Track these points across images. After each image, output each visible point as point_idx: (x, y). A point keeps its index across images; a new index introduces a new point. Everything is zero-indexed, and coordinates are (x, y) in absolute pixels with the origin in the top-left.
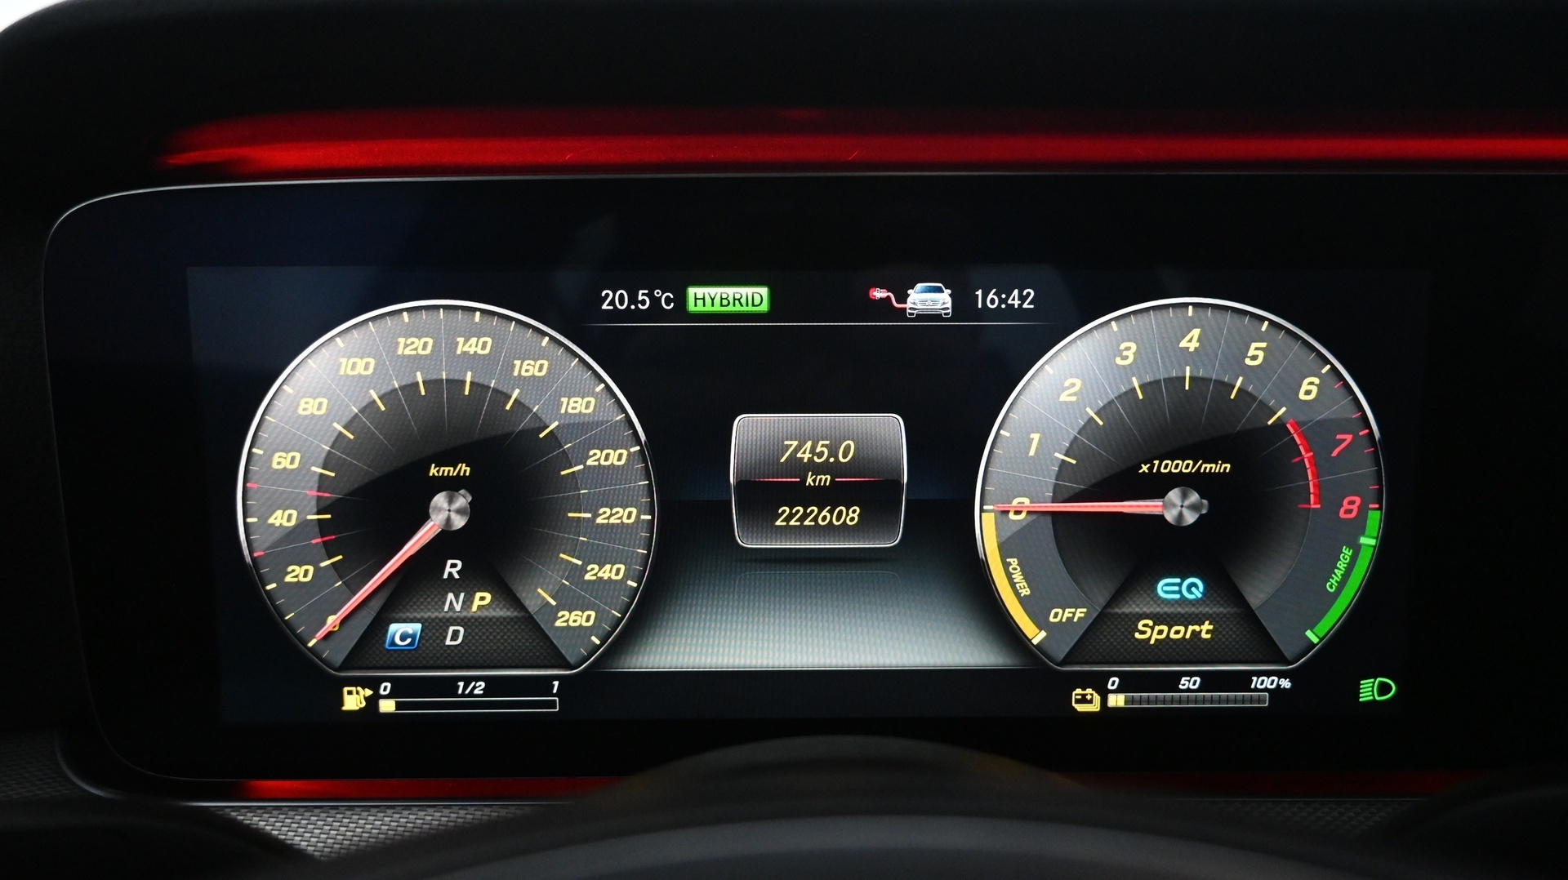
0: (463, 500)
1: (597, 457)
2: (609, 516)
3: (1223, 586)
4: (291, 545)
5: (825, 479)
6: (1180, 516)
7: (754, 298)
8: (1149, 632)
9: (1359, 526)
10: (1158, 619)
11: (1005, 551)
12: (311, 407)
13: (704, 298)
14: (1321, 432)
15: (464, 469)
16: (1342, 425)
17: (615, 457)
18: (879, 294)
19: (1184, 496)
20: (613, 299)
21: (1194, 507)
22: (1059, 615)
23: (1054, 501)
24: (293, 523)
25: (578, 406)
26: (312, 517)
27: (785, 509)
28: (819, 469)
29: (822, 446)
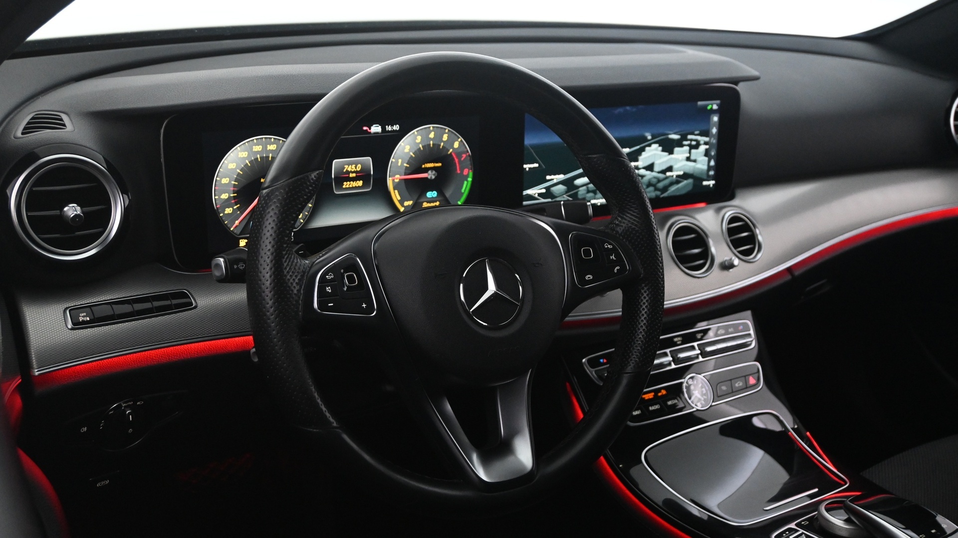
3: (441, 193)
4: (226, 203)
5: (354, 175)
6: (431, 177)
8: (425, 205)
9: (467, 176)
10: (428, 202)
11: (394, 189)
12: (232, 166)
14: (459, 154)
16: (463, 152)
18: (365, 128)
19: (432, 172)
21: (434, 175)
22: (406, 203)
23: (405, 175)
24: (227, 197)
26: (232, 195)
27: (345, 183)
28: (353, 172)
29: (354, 166)
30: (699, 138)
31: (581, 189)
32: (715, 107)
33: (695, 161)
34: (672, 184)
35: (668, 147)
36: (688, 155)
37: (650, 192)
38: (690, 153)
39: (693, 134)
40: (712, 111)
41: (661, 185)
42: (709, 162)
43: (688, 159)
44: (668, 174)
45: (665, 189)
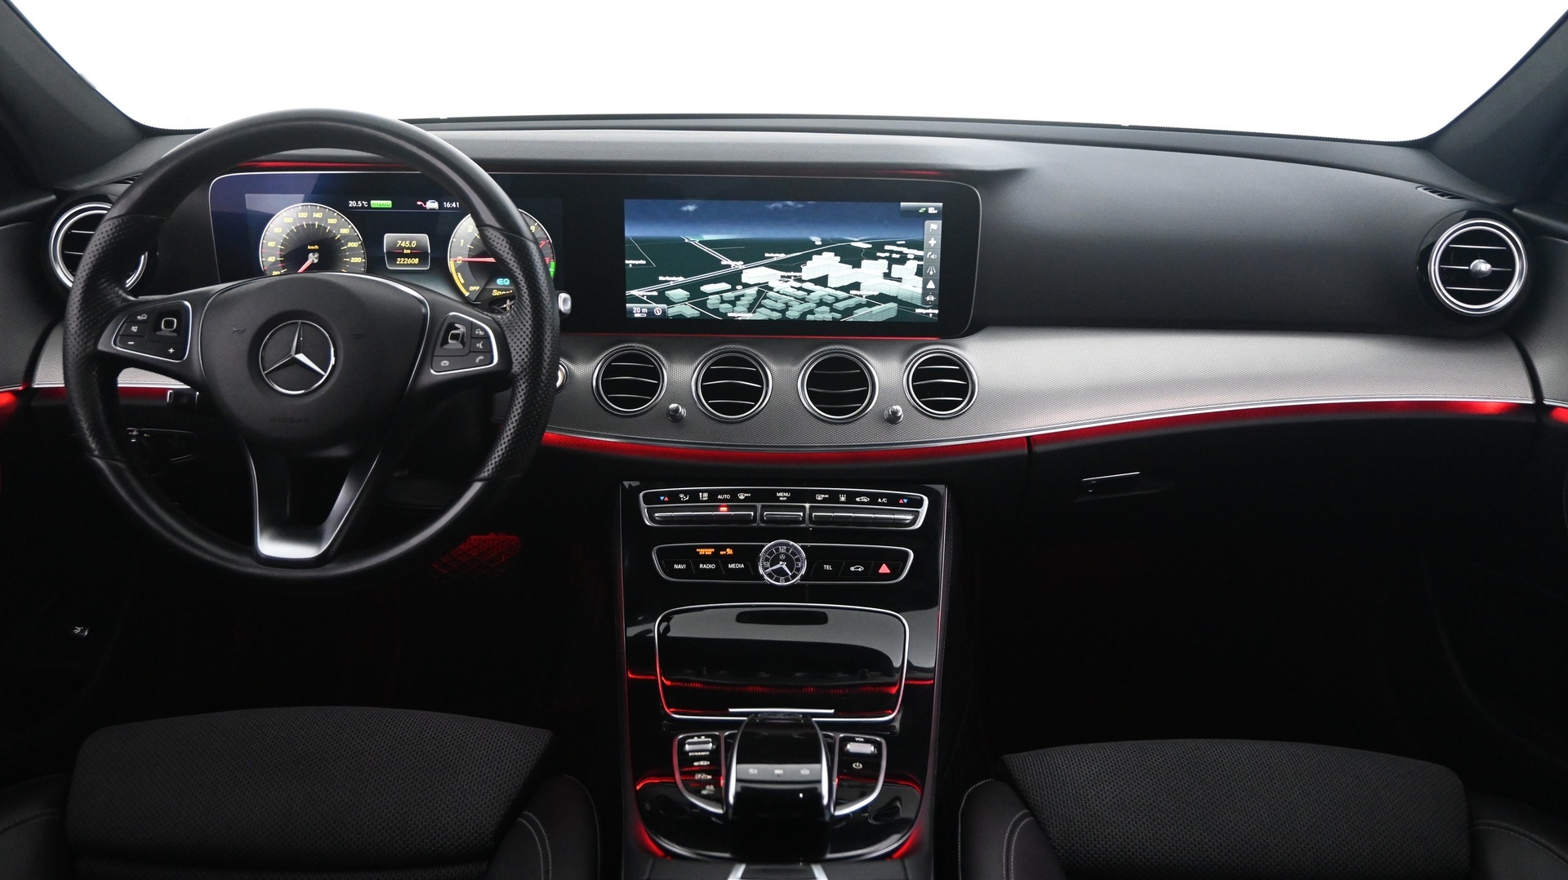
0: (317, 255)
1: (350, 245)
2: (354, 260)
4: (273, 265)
5: (409, 251)
7: (387, 204)
8: (496, 293)
9: (549, 266)
10: (498, 290)
11: (457, 271)
12: (278, 230)
13: (375, 204)
15: (317, 247)
16: (542, 239)
17: (355, 245)
18: (419, 203)
20: (352, 204)
22: (472, 288)
23: (468, 258)
24: (274, 260)
25: (345, 231)
26: (279, 259)
27: (399, 259)
28: (407, 249)
29: (408, 242)
30: (905, 250)
31: (710, 297)
32: (932, 211)
33: (899, 280)
34: (859, 306)
35: (852, 257)
36: (887, 271)
37: (822, 313)
38: (890, 268)
39: (894, 243)
40: (927, 216)
41: (840, 306)
42: (925, 283)
43: (887, 276)
44: (853, 292)
45: (849, 311)
